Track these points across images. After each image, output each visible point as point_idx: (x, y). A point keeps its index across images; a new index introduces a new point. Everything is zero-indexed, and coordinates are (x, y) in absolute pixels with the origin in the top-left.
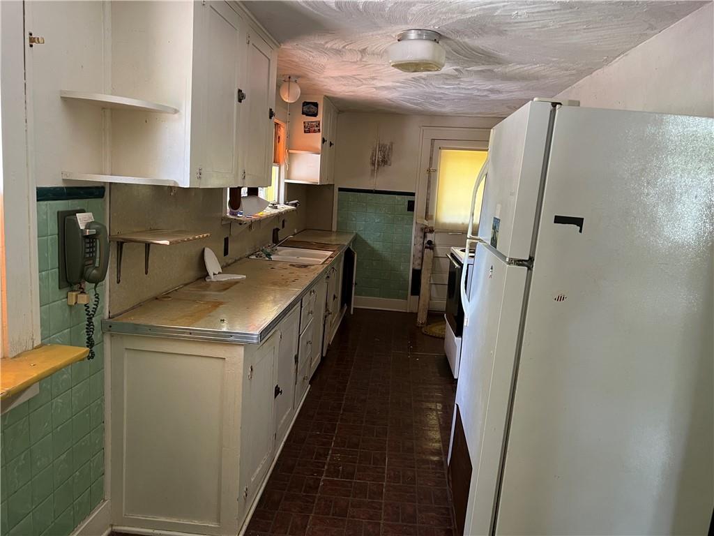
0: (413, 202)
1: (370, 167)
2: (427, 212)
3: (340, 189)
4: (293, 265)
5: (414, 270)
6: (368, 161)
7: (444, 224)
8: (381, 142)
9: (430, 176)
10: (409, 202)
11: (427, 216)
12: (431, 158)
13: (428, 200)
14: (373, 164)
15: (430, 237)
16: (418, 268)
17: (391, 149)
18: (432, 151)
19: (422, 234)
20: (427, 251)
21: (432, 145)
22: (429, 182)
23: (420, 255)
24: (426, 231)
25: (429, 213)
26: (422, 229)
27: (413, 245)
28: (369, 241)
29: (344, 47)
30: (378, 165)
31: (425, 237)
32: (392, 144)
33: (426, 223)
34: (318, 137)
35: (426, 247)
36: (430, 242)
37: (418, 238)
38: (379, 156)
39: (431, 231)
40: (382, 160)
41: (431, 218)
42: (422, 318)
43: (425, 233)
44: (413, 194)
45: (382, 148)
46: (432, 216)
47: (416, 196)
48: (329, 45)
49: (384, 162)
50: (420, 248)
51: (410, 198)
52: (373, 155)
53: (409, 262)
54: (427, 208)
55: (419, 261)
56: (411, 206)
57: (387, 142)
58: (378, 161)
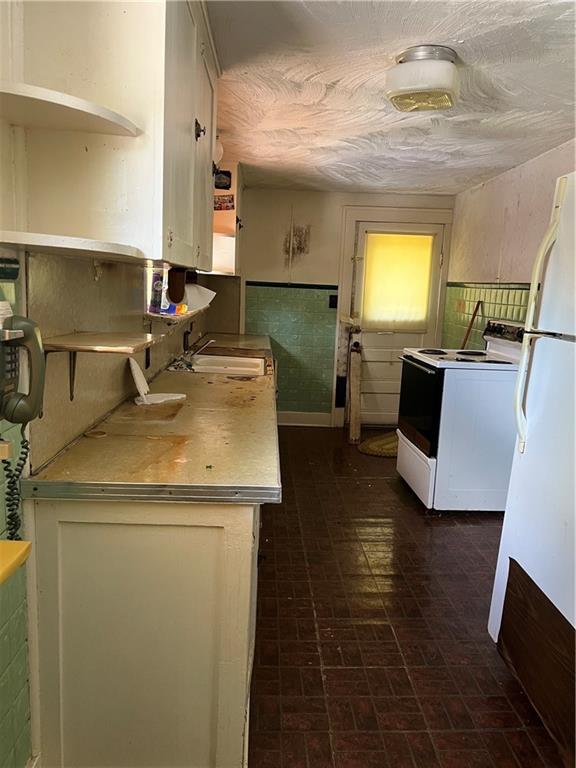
0: (336, 297)
1: (282, 256)
2: (352, 309)
3: (248, 283)
4: (232, 378)
5: (338, 377)
6: (282, 248)
7: (372, 323)
8: (297, 225)
9: (355, 265)
10: (331, 297)
11: (353, 313)
12: (356, 244)
13: (353, 294)
14: (287, 252)
15: (356, 338)
16: (342, 374)
17: (308, 233)
18: (357, 235)
19: (347, 335)
20: (353, 354)
21: (357, 228)
22: (354, 271)
23: (345, 359)
24: (351, 331)
25: (355, 311)
26: (347, 329)
27: (336, 347)
28: (284, 346)
29: (307, 80)
30: (294, 253)
31: (350, 338)
32: (309, 227)
33: (351, 321)
34: (232, 215)
35: (353, 350)
36: (357, 344)
37: (343, 340)
38: (294, 242)
39: (358, 331)
40: (298, 247)
41: (358, 315)
42: (355, 434)
43: (351, 333)
44: (336, 288)
45: (298, 232)
46: (358, 313)
47: (339, 289)
48: (288, 76)
49: (301, 249)
50: (345, 351)
51: (332, 292)
52: (287, 241)
53: (333, 369)
54: (352, 304)
55: (344, 367)
56: (333, 302)
57: (303, 225)
58: (293, 249)
